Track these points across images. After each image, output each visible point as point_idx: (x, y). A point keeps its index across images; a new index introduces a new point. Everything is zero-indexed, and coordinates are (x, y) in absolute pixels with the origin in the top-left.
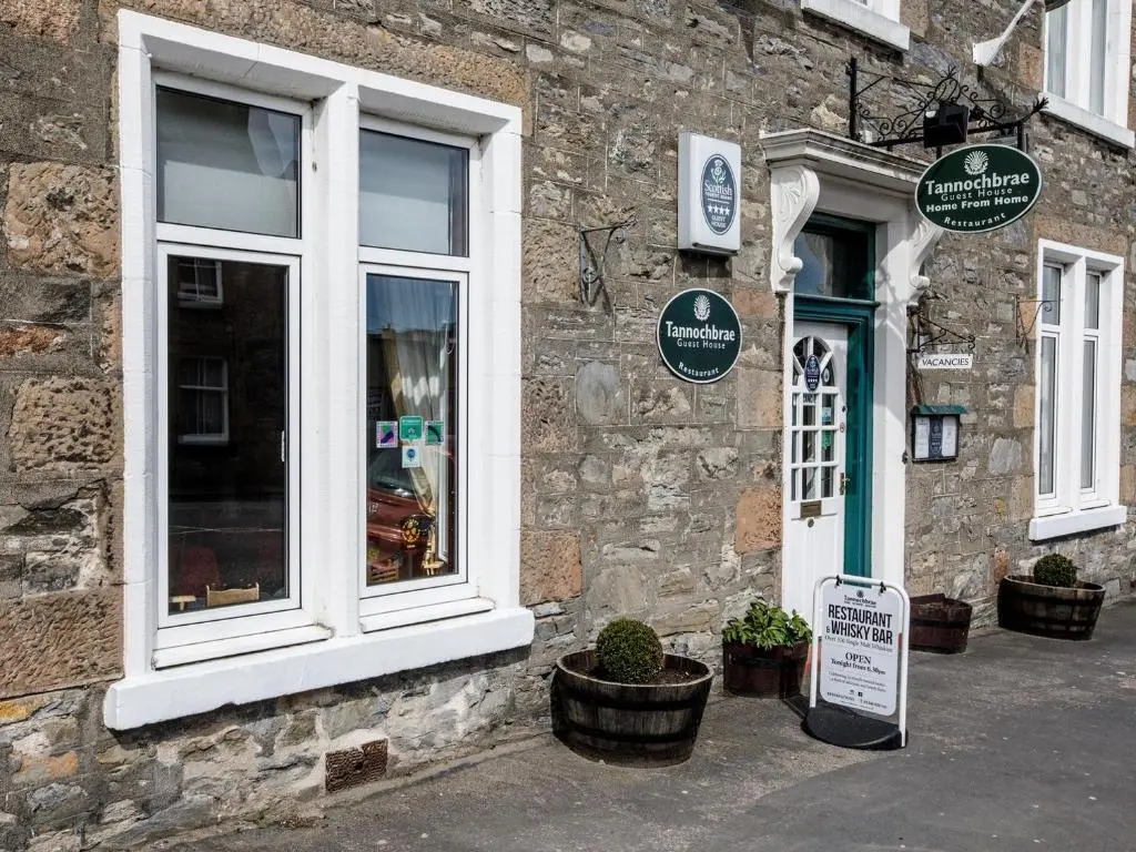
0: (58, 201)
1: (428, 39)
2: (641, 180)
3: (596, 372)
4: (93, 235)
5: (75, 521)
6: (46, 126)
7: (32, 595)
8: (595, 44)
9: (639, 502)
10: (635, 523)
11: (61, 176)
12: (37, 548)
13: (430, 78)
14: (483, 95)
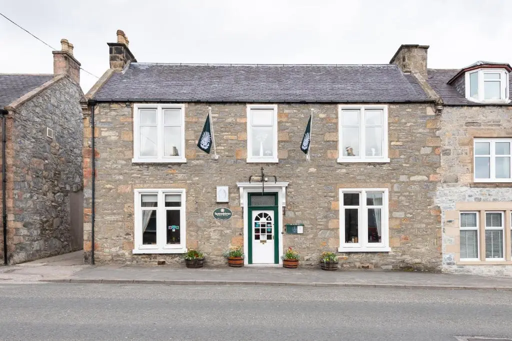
0: (129, 207)
1: (171, 183)
2: (209, 194)
3: (200, 220)
4: (132, 209)
5: (130, 235)
6: (128, 200)
7: (127, 241)
8: (199, 178)
9: (210, 237)
10: (208, 240)
11: (129, 205)
12: (127, 237)
13: (172, 188)
14: (179, 188)
